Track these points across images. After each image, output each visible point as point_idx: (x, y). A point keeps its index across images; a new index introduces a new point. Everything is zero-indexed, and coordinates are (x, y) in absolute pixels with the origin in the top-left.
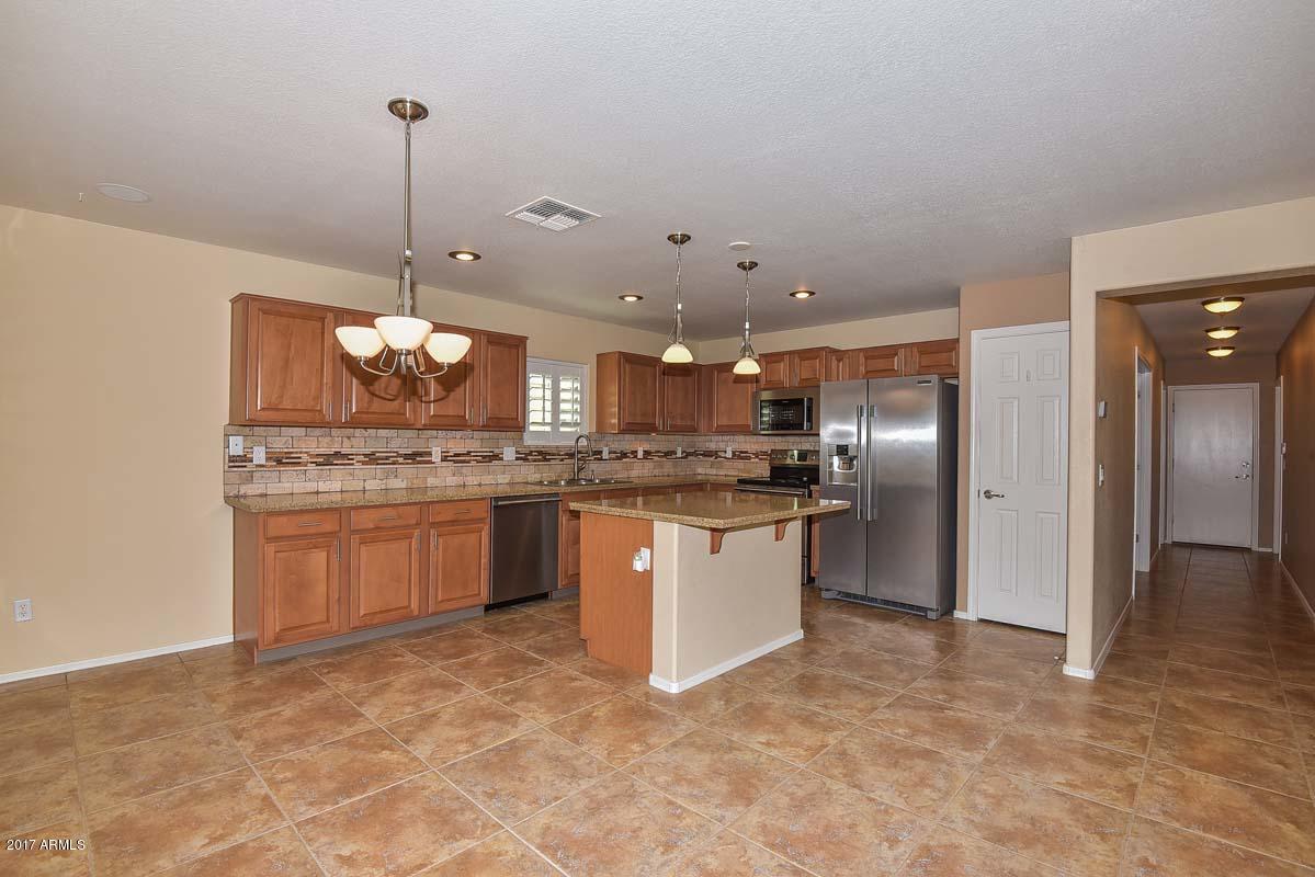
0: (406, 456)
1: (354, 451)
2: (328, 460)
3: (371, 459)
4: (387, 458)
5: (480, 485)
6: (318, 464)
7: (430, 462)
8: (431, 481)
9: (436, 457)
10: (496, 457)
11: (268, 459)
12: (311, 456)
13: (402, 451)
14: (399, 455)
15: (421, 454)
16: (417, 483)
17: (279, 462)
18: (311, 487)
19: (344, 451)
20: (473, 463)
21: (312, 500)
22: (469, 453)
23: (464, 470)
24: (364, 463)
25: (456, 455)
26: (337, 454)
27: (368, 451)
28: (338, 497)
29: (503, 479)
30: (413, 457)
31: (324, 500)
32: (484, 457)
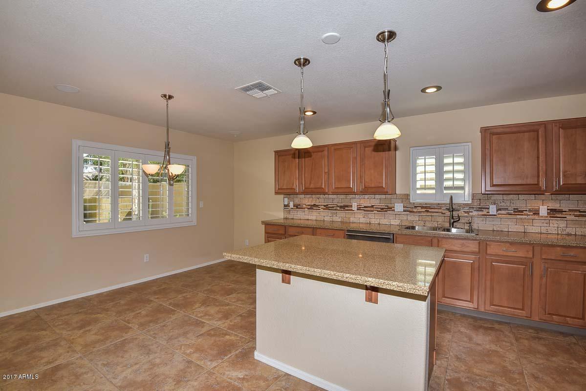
0: (341, 207)
1: (320, 204)
2: (312, 207)
3: (327, 207)
4: (333, 207)
5: (379, 224)
6: (308, 209)
7: (352, 210)
8: (352, 220)
9: (355, 208)
10: (390, 209)
11: (294, 206)
12: (306, 206)
13: (339, 205)
14: (338, 206)
15: (347, 206)
16: (346, 220)
17: (297, 208)
18: (307, 217)
19: (317, 204)
20: (376, 212)
21: (307, 223)
22: (372, 206)
23: (370, 216)
24: (324, 209)
25: (365, 207)
26: (315, 205)
27: (326, 204)
28: (314, 223)
29: (395, 222)
30: (343, 207)
31: (309, 223)
32: (383, 209)
